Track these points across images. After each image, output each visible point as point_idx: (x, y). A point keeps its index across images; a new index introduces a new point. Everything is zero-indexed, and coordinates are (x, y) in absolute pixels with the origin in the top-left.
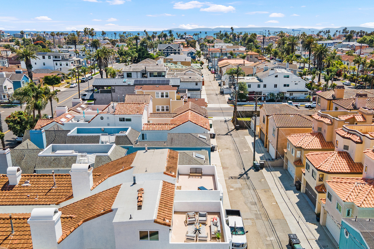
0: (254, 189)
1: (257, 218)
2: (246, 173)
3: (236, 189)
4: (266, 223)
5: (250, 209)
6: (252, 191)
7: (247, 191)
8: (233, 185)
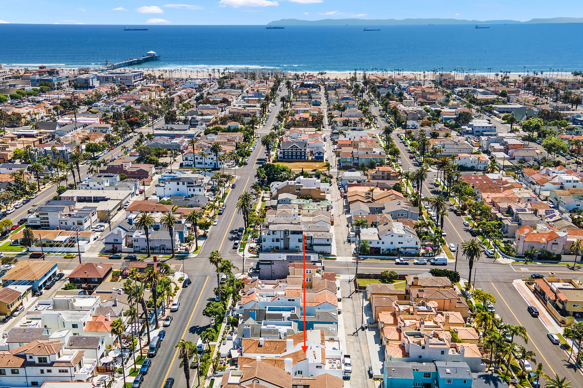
0: (360, 343)
1: (358, 359)
2: (357, 332)
3: (350, 342)
4: (362, 361)
5: (356, 354)
6: (358, 343)
7: (356, 344)
8: (349, 340)
